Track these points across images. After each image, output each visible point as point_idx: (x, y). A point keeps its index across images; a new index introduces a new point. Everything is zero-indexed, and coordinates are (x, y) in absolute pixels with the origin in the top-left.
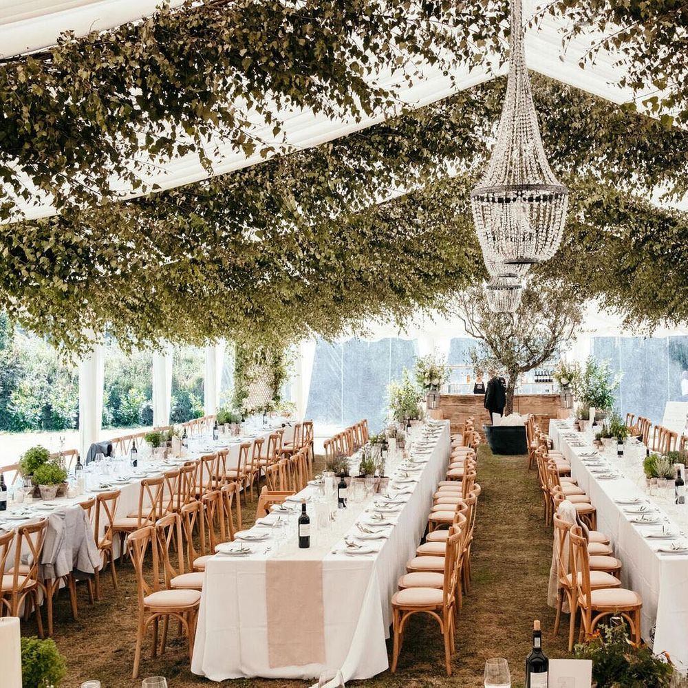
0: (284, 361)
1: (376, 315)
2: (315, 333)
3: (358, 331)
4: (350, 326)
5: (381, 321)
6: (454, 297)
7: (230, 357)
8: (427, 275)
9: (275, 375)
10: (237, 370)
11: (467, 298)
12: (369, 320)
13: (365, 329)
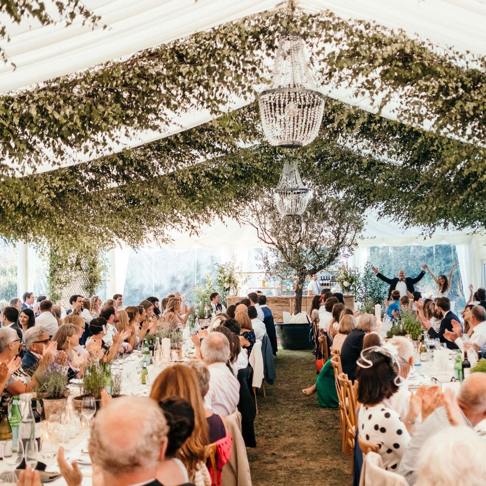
0: (98, 266)
1: (176, 224)
2: (120, 240)
3: (160, 237)
4: (153, 233)
5: (181, 229)
6: (247, 207)
7: (45, 262)
8: (217, 179)
9: (90, 280)
10: (51, 275)
11: (259, 208)
12: (169, 227)
13: (166, 236)
